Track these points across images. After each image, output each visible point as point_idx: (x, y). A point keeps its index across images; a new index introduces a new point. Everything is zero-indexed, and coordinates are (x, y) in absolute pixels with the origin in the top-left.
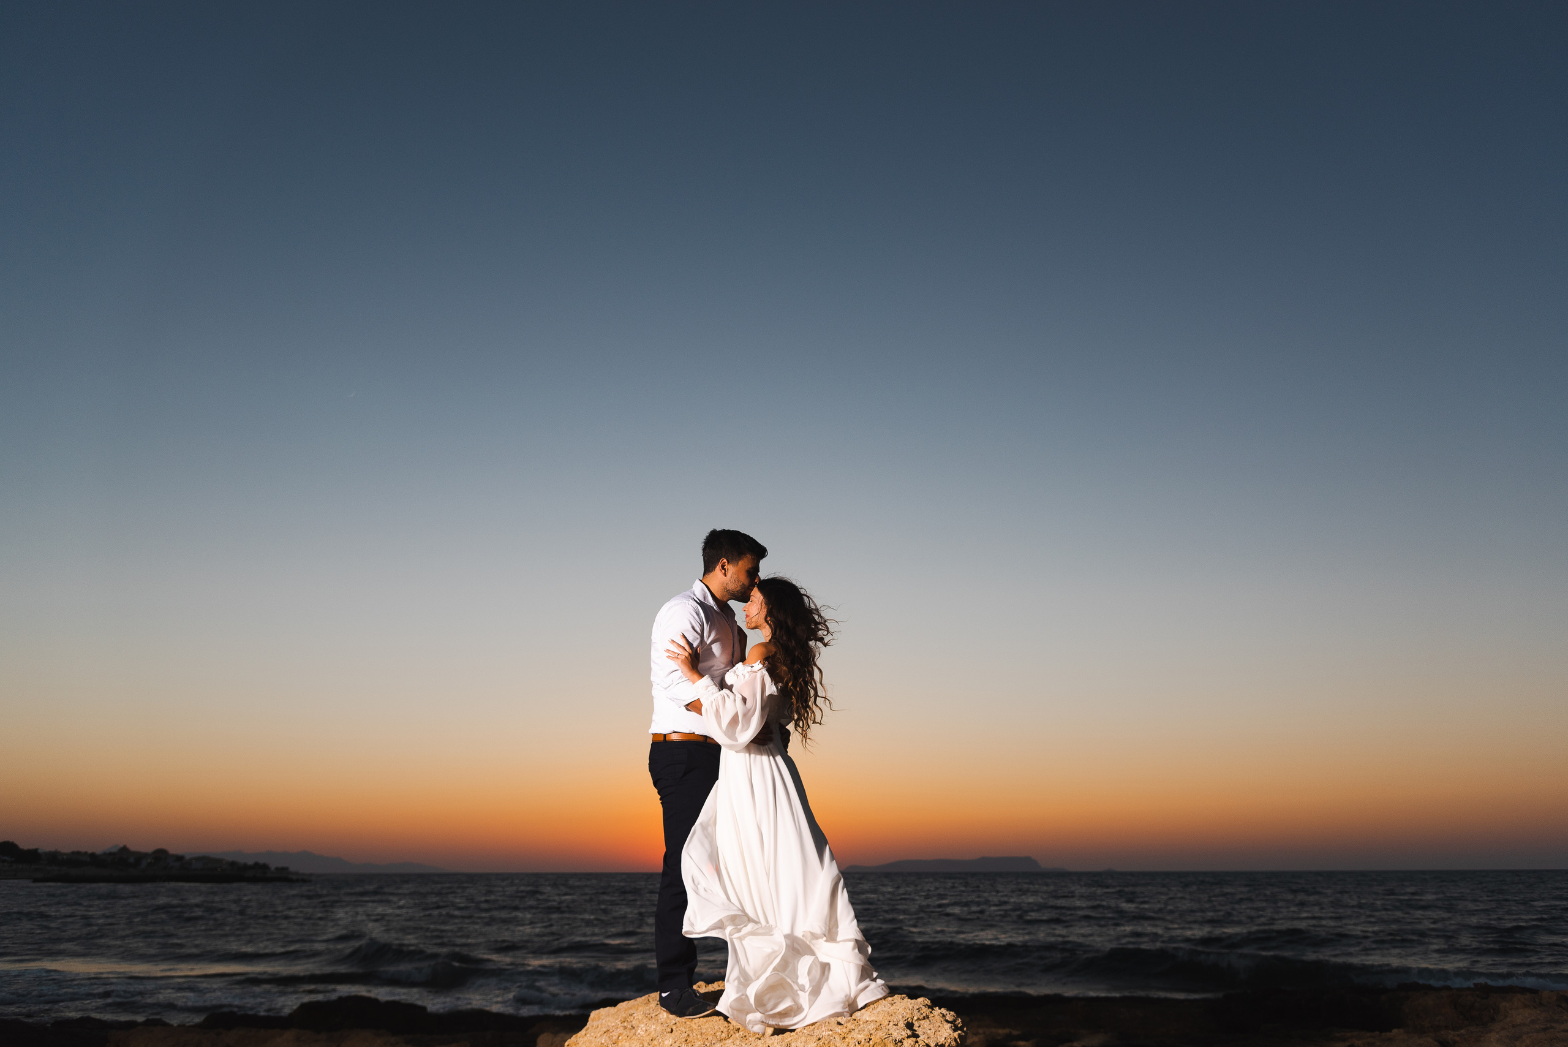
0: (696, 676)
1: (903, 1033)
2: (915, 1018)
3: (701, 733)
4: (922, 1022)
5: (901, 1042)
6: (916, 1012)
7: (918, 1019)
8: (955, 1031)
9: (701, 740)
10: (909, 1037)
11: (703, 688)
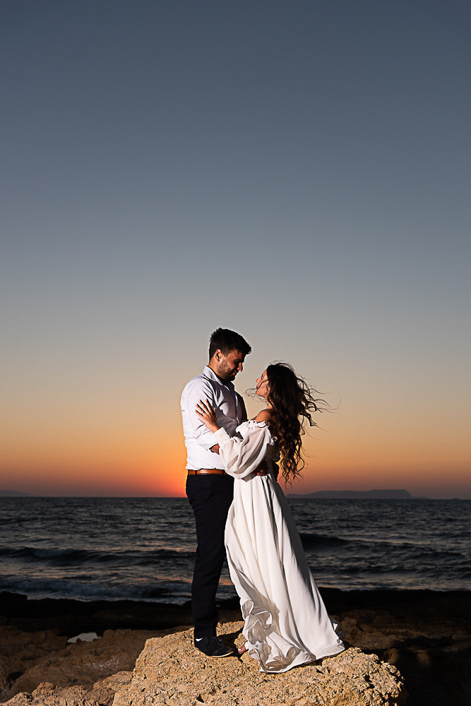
0: (214, 428)
1: (364, 685)
2: (370, 672)
3: (220, 468)
4: (375, 675)
5: (363, 692)
6: (370, 667)
7: (372, 673)
8: (397, 682)
9: (220, 473)
10: (368, 688)
11: (220, 436)
